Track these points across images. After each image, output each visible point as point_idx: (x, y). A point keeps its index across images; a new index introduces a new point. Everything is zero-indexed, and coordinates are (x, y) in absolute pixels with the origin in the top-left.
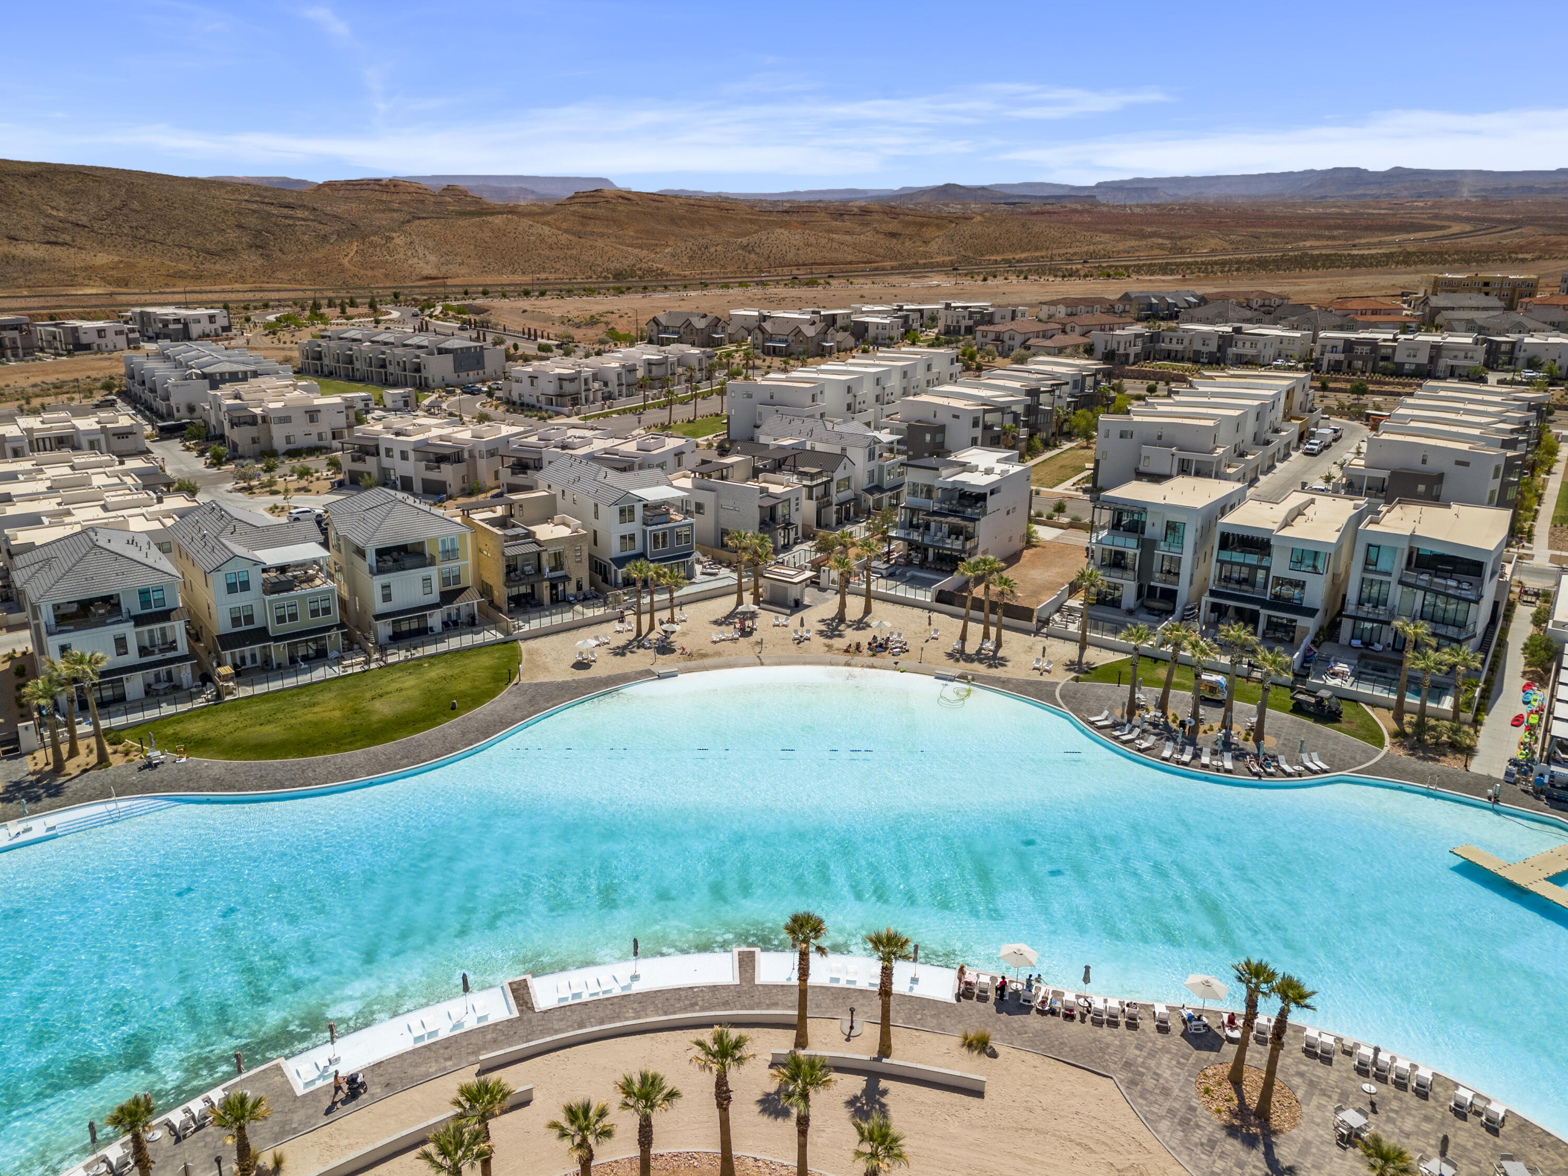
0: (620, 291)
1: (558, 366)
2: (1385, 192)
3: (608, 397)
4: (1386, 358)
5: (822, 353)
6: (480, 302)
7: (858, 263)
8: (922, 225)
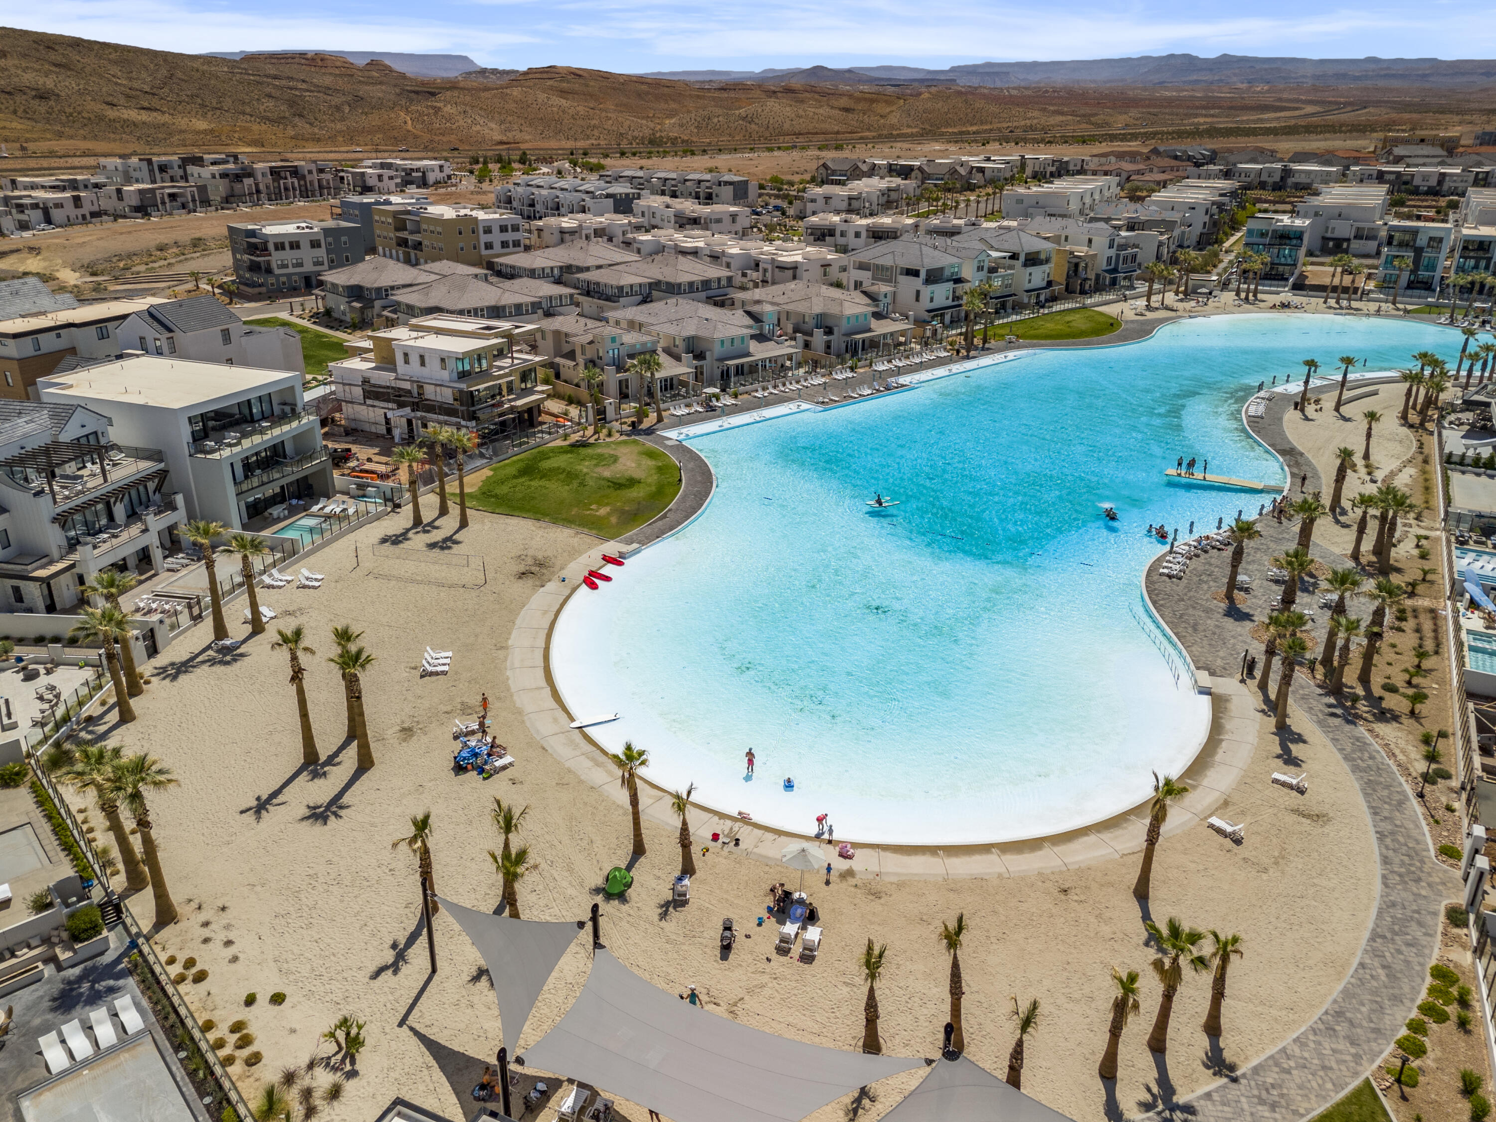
2: (1216, 78)
4: (1406, 183)
7: (843, 133)
8: (872, 101)
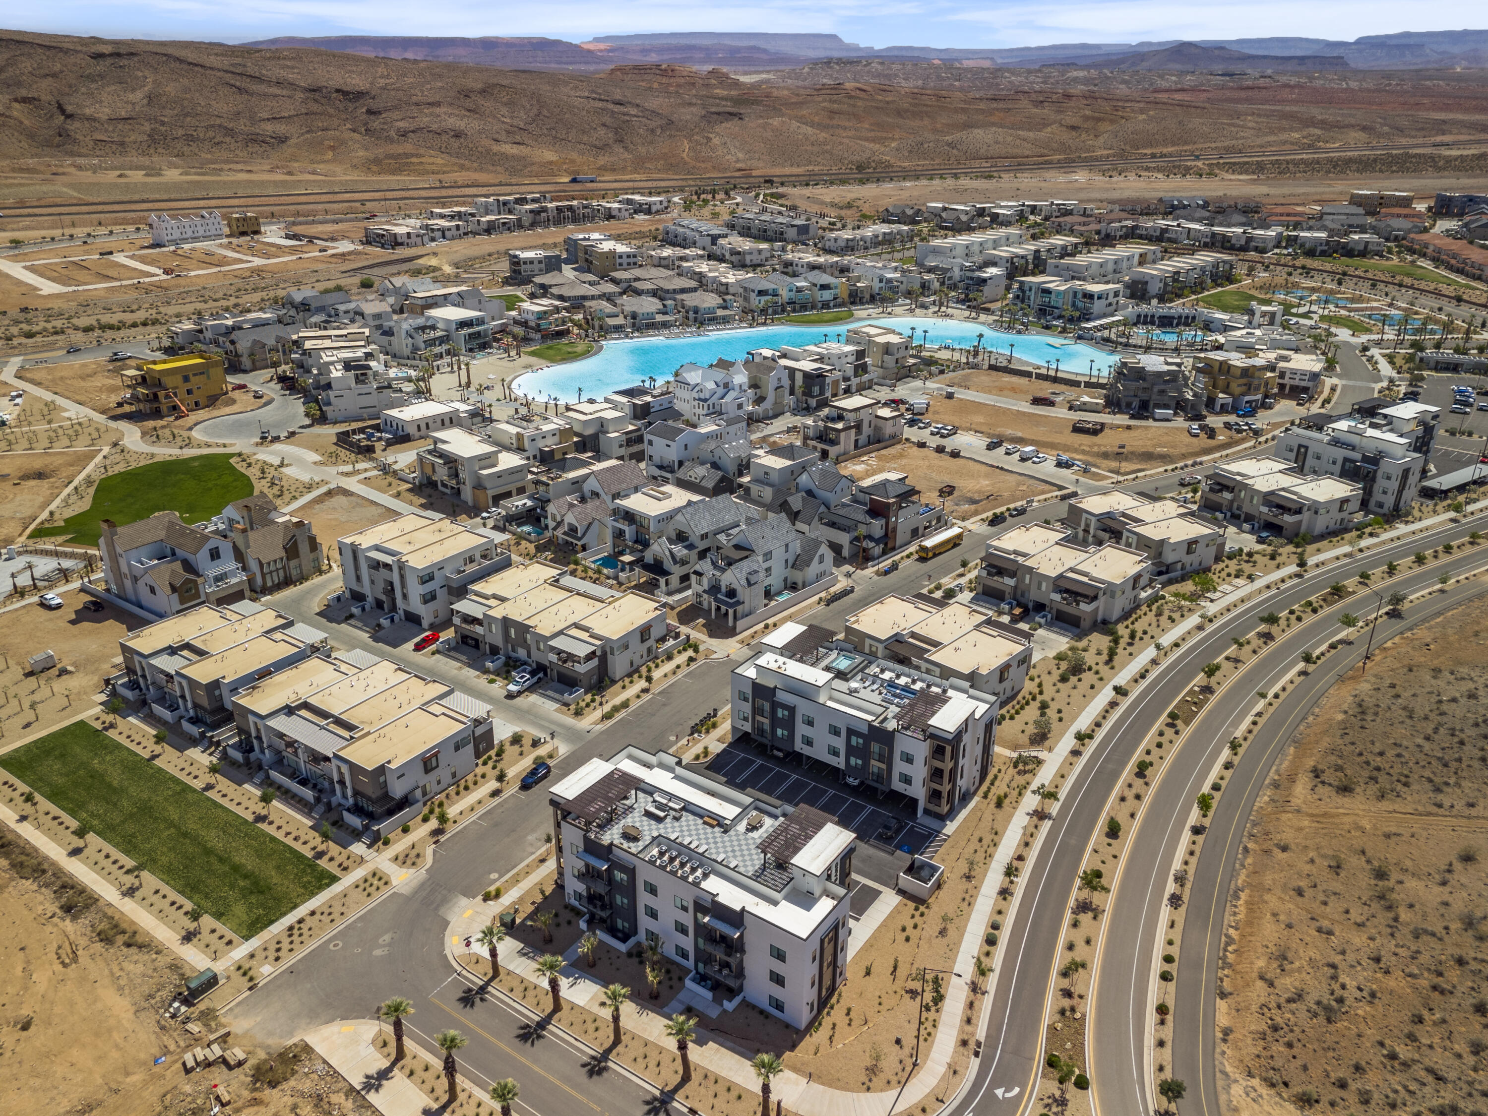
0: (862, 182)
1: (847, 234)
3: (866, 248)
5: (970, 229)
6: (781, 190)
8: (1099, 120)
